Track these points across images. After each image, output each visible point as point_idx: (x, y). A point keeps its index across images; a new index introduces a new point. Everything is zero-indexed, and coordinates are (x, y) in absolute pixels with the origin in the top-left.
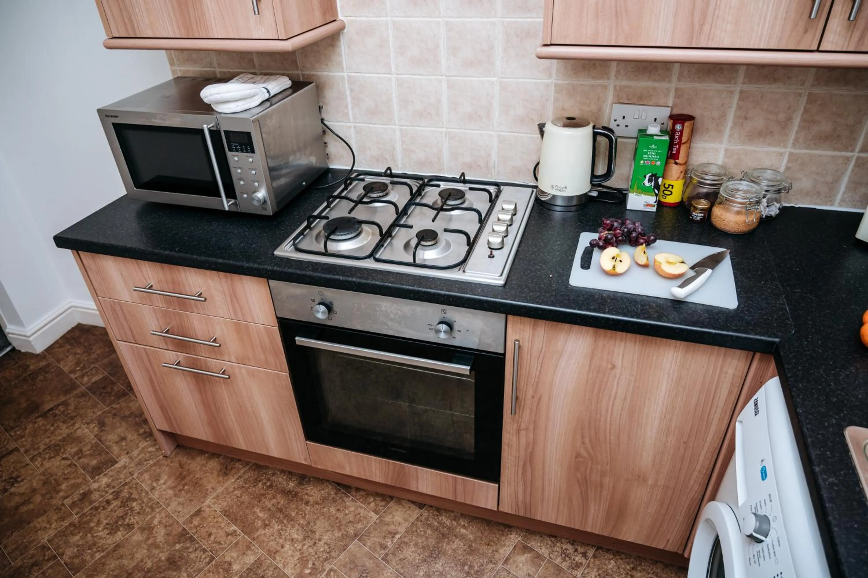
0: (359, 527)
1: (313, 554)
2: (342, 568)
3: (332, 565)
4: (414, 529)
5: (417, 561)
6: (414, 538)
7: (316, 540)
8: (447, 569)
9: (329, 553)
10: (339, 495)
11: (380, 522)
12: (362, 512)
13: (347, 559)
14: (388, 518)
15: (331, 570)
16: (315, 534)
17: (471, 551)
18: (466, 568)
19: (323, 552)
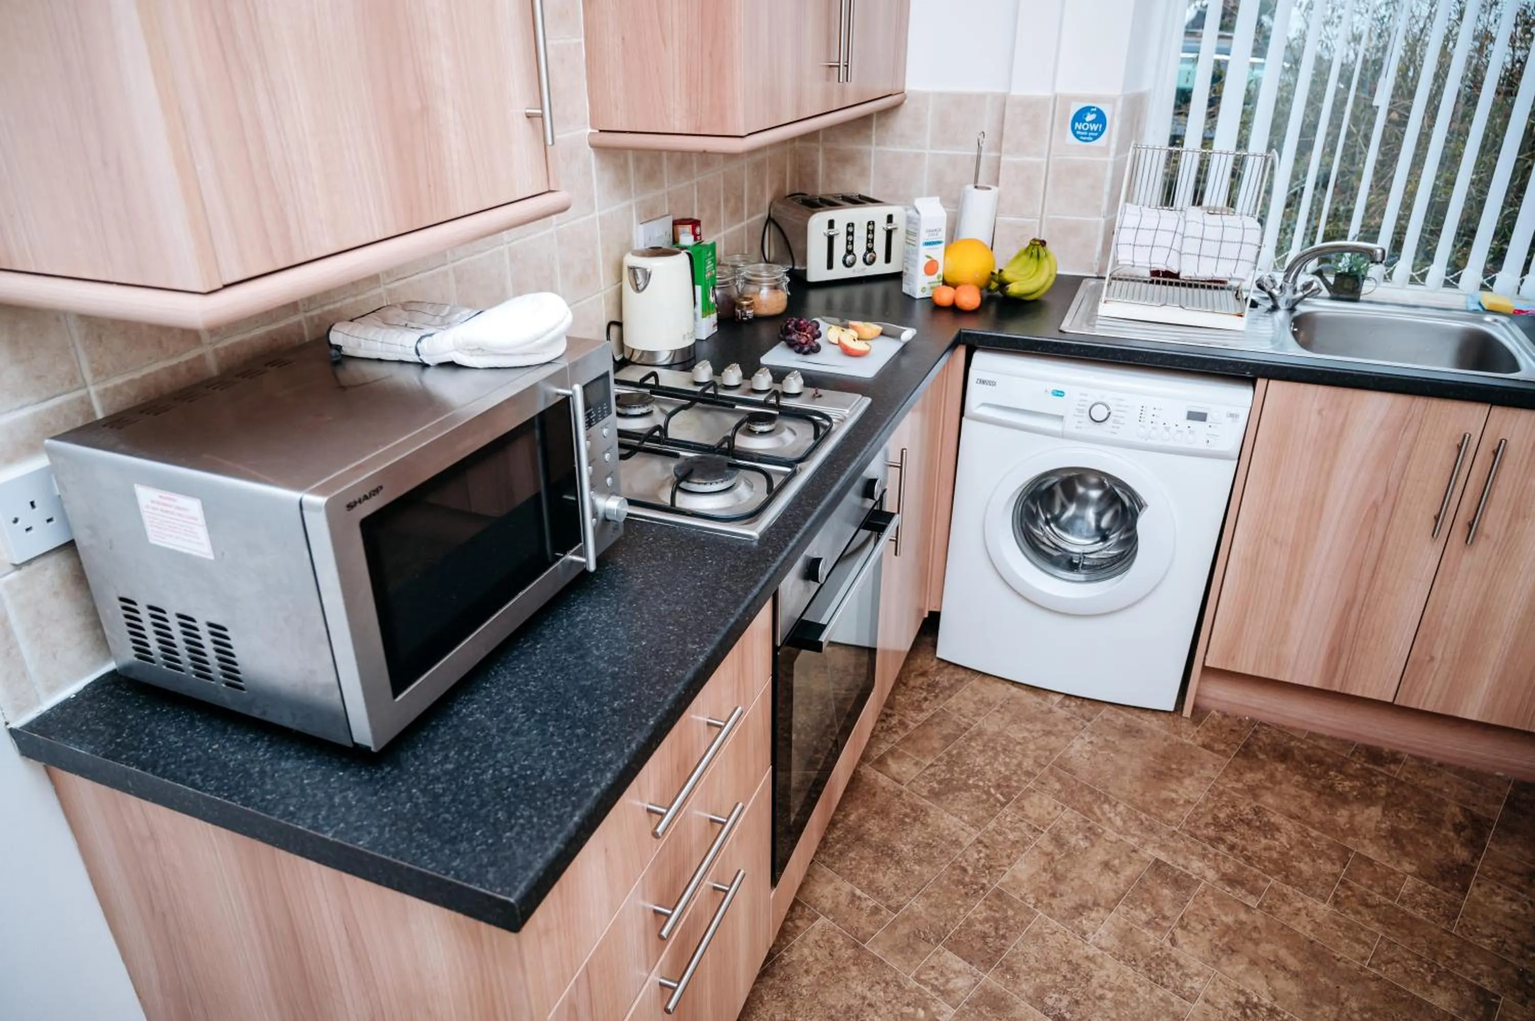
0: (841, 942)
1: (889, 1006)
2: (912, 964)
3: (910, 977)
4: (848, 872)
5: (899, 871)
6: (862, 873)
7: (863, 1003)
8: (909, 840)
9: (887, 984)
10: (776, 972)
11: (833, 914)
12: (811, 938)
13: (899, 957)
14: (828, 904)
15: (917, 978)
16: (852, 1005)
17: (883, 812)
18: (907, 820)
19: (885, 992)
